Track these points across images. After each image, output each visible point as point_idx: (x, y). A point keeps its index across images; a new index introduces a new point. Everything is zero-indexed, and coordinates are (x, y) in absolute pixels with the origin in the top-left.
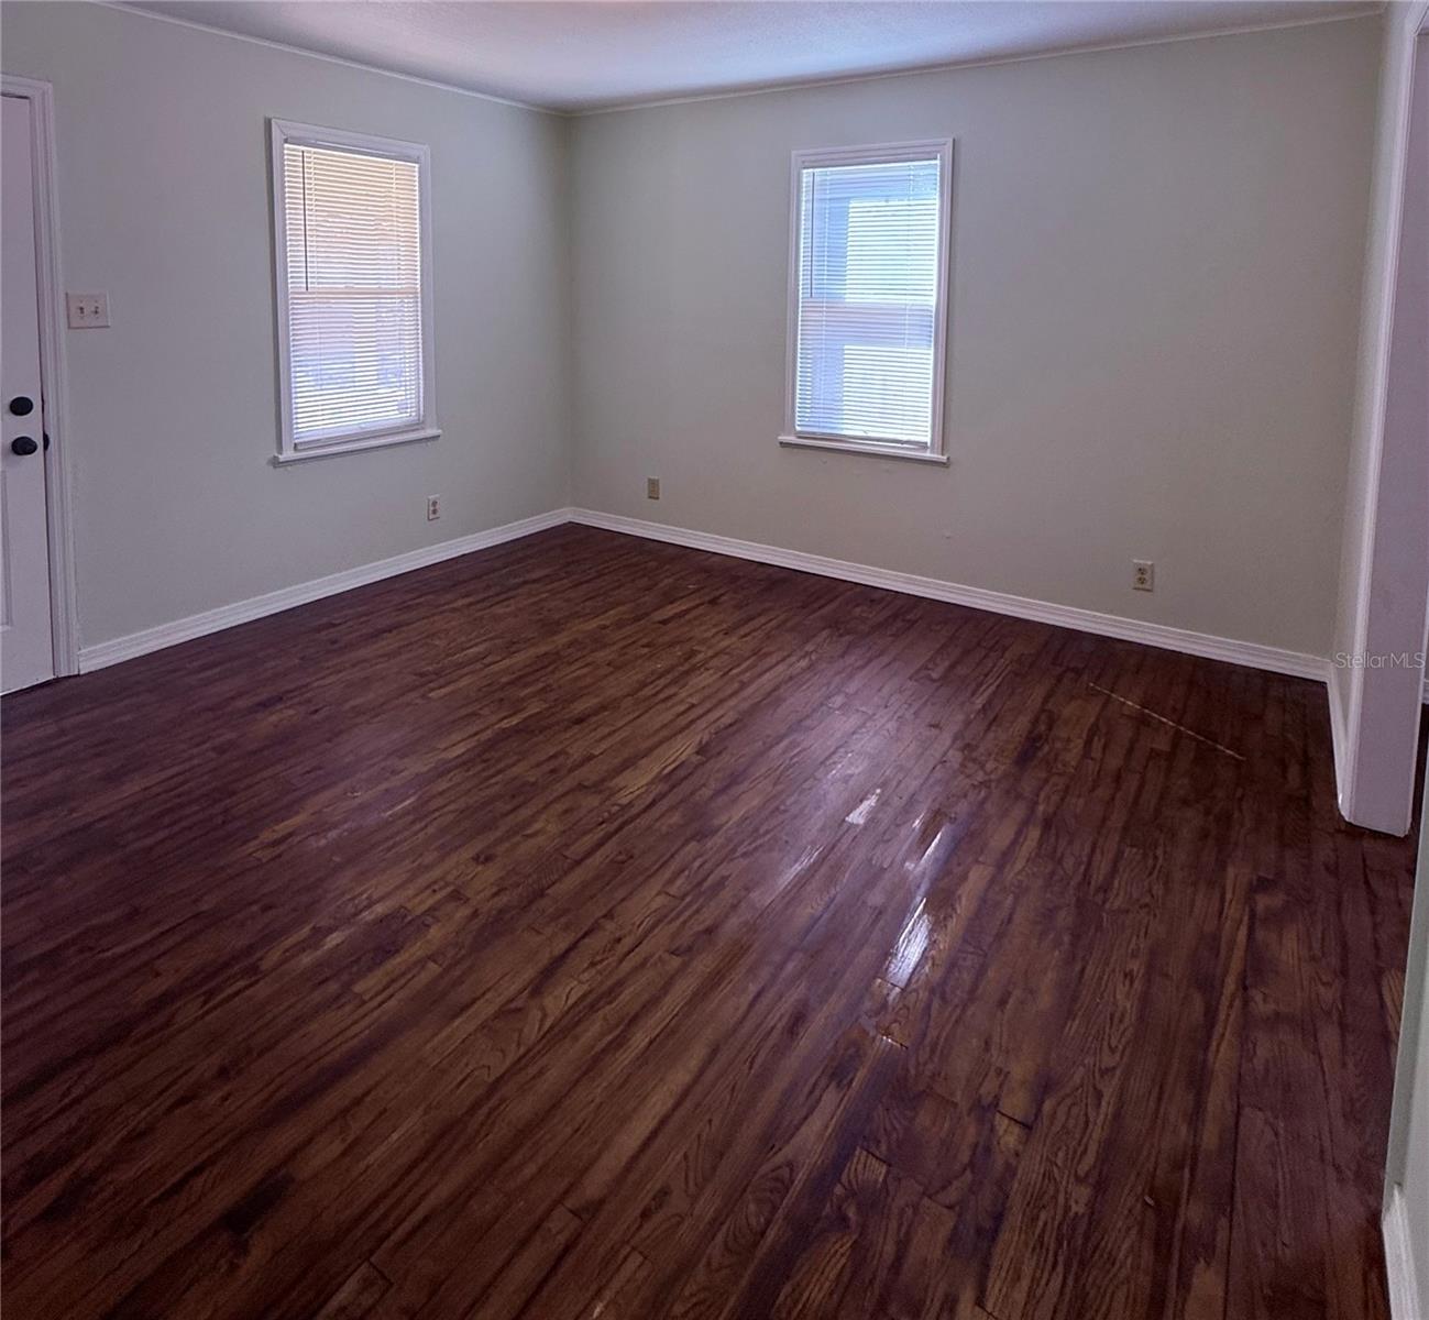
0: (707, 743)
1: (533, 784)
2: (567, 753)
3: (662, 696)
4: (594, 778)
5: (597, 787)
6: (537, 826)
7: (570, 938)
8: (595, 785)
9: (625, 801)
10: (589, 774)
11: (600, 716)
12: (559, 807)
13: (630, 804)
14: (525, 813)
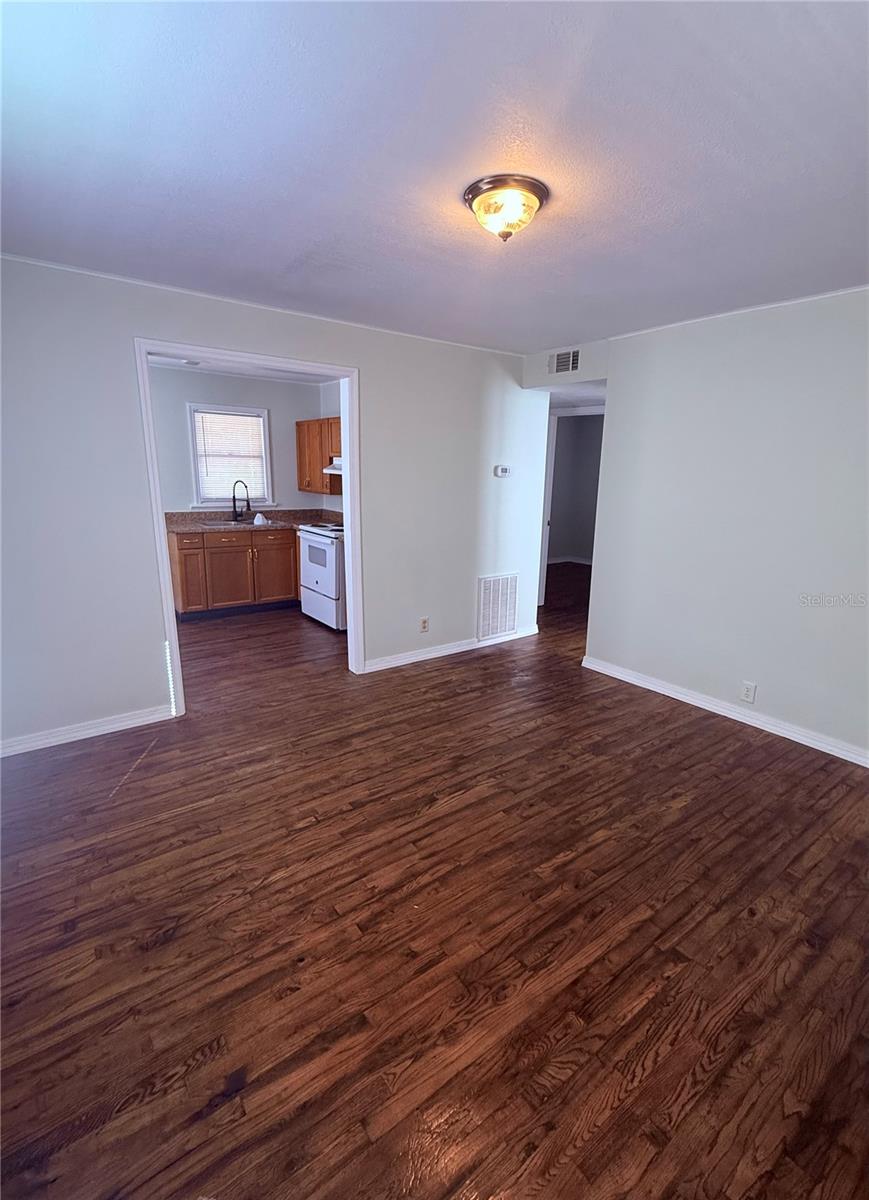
0: (426, 805)
1: (543, 799)
2: (522, 817)
3: (435, 859)
4: (506, 796)
5: (506, 790)
6: (541, 776)
7: (527, 736)
8: (506, 791)
9: (492, 779)
10: (508, 800)
11: (492, 847)
12: (528, 783)
13: (489, 777)
14: (549, 783)
